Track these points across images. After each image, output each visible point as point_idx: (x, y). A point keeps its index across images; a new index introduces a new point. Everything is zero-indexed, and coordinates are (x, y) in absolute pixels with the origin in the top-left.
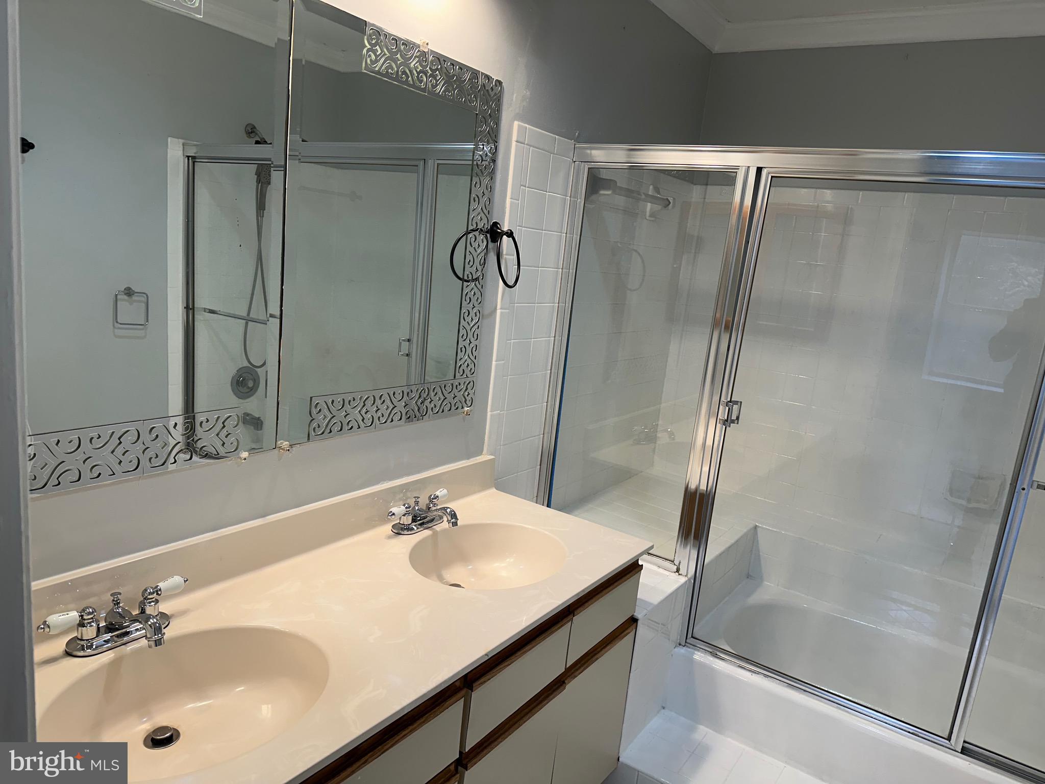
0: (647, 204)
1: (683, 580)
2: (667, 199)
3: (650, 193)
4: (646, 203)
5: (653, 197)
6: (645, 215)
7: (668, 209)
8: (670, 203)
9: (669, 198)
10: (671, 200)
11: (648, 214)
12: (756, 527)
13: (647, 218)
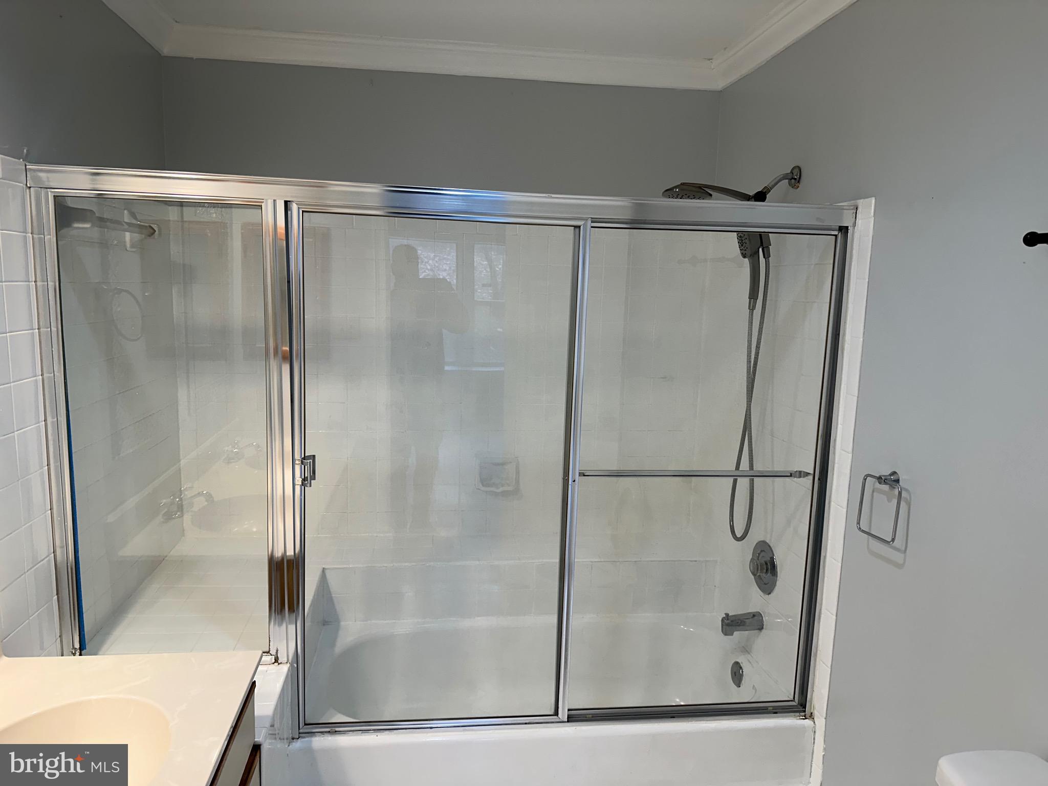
0: (125, 234)
1: (285, 668)
2: (150, 226)
3: (126, 220)
4: (123, 232)
5: (129, 224)
6: (125, 246)
7: (154, 238)
8: (155, 231)
9: (152, 225)
10: (155, 227)
11: (128, 245)
12: (324, 568)
13: (128, 249)
